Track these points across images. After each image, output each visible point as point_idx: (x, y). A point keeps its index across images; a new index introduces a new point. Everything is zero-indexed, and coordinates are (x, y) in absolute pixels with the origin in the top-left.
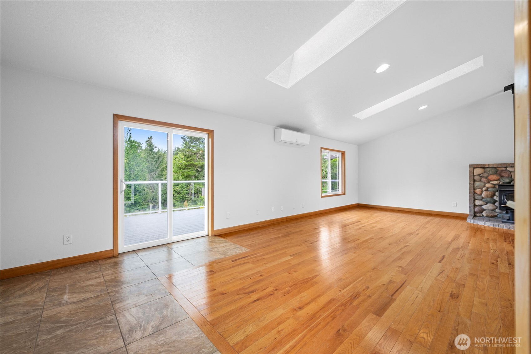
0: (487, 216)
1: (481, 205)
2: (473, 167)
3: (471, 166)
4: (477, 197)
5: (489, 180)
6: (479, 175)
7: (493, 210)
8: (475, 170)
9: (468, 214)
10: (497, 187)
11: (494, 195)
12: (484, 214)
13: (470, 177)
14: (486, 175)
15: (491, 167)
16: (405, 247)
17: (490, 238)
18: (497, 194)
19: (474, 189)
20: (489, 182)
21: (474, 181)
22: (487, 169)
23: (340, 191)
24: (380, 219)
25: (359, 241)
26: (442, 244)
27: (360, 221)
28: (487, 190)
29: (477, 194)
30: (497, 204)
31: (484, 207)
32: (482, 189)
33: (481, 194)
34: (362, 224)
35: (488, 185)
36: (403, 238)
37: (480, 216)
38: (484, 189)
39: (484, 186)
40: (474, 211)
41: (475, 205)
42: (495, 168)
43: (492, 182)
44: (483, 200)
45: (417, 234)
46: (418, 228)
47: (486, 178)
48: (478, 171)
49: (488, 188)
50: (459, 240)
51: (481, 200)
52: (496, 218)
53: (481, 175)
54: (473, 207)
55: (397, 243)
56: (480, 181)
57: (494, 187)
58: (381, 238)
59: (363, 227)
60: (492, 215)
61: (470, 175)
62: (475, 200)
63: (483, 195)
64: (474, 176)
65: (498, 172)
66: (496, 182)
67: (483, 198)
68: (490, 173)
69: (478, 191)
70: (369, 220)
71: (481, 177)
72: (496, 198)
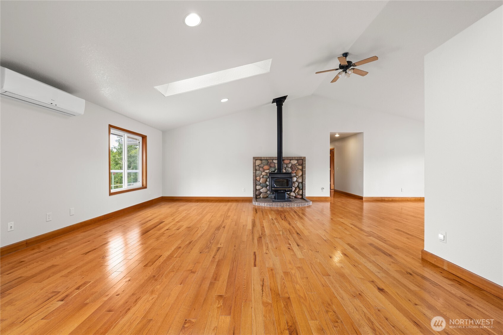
0: (263, 198)
1: (260, 189)
2: (255, 159)
3: (254, 158)
4: (258, 183)
5: (264, 169)
6: (258, 165)
7: (266, 192)
8: (257, 161)
9: (252, 197)
10: (268, 175)
11: (267, 181)
12: (261, 196)
13: (253, 167)
14: (262, 165)
15: (265, 160)
16: (218, 250)
17: (273, 219)
18: (268, 180)
19: (256, 177)
20: (264, 171)
21: (256, 170)
22: (263, 161)
23: (139, 184)
24: (186, 213)
25: (161, 260)
26: (247, 235)
27: (163, 221)
28: (263, 177)
29: (257, 180)
30: (268, 188)
31: (261, 190)
32: (260, 176)
33: (259, 181)
34: (166, 224)
35: (263, 173)
36: (213, 238)
37: (259, 198)
38: (261, 176)
39: (262, 174)
40: (256, 194)
41: (256, 190)
42: (267, 160)
43: (265, 171)
44: (261, 185)
45: (224, 227)
46: (223, 218)
47: (262, 167)
48: (258, 162)
49: (263, 176)
50: (257, 226)
51: (260, 185)
52: (268, 198)
53: (260, 166)
54: (255, 191)
55: (208, 248)
56: (259, 170)
57: (267, 175)
58: (190, 243)
59: (167, 230)
60: (266, 196)
61: (253, 165)
62: (256, 185)
63: (261, 181)
64: (256, 166)
65: (269, 164)
66: (267, 171)
67: (261, 183)
68: (265, 164)
69: (258, 178)
70: (175, 217)
71: (260, 167)
72: (268, 183)
